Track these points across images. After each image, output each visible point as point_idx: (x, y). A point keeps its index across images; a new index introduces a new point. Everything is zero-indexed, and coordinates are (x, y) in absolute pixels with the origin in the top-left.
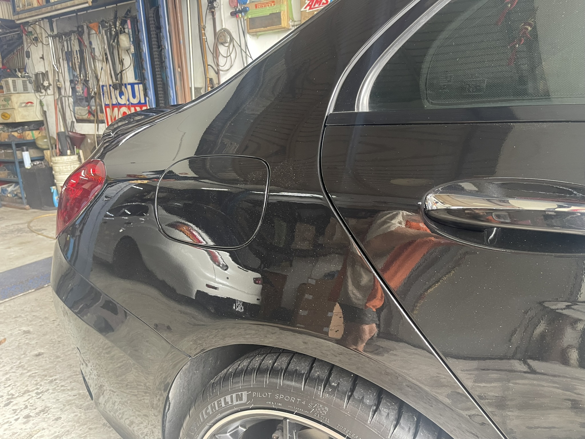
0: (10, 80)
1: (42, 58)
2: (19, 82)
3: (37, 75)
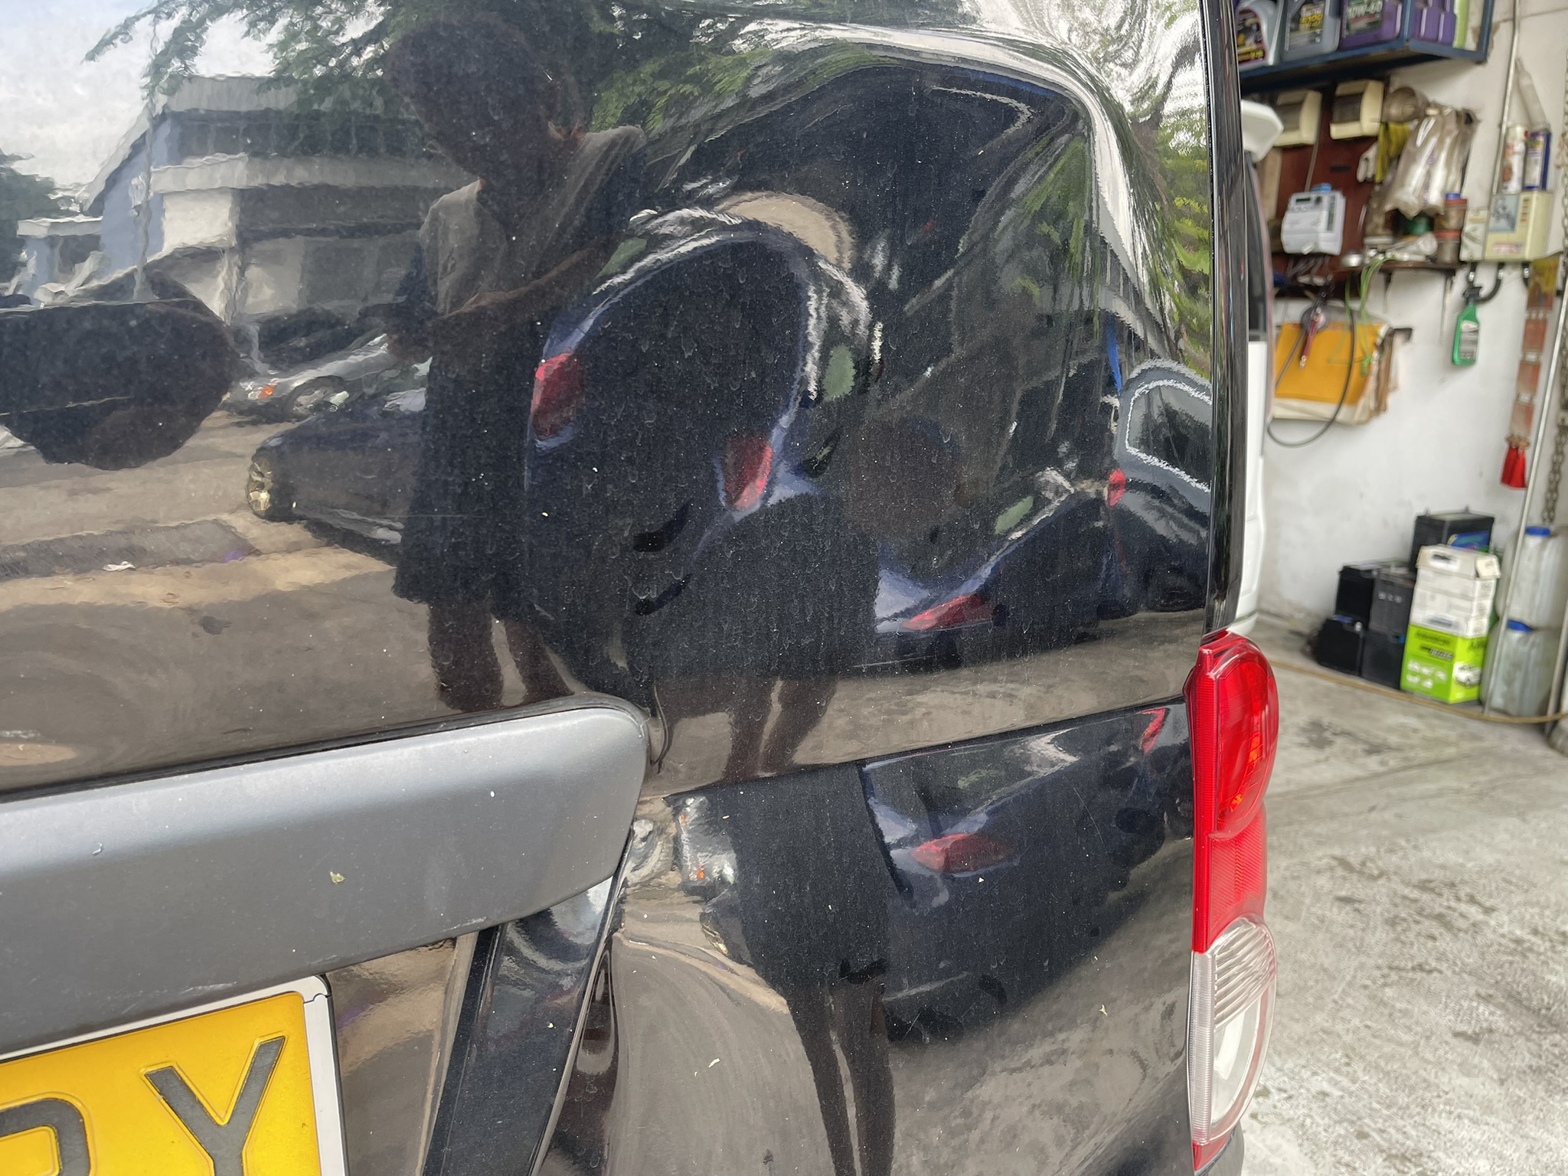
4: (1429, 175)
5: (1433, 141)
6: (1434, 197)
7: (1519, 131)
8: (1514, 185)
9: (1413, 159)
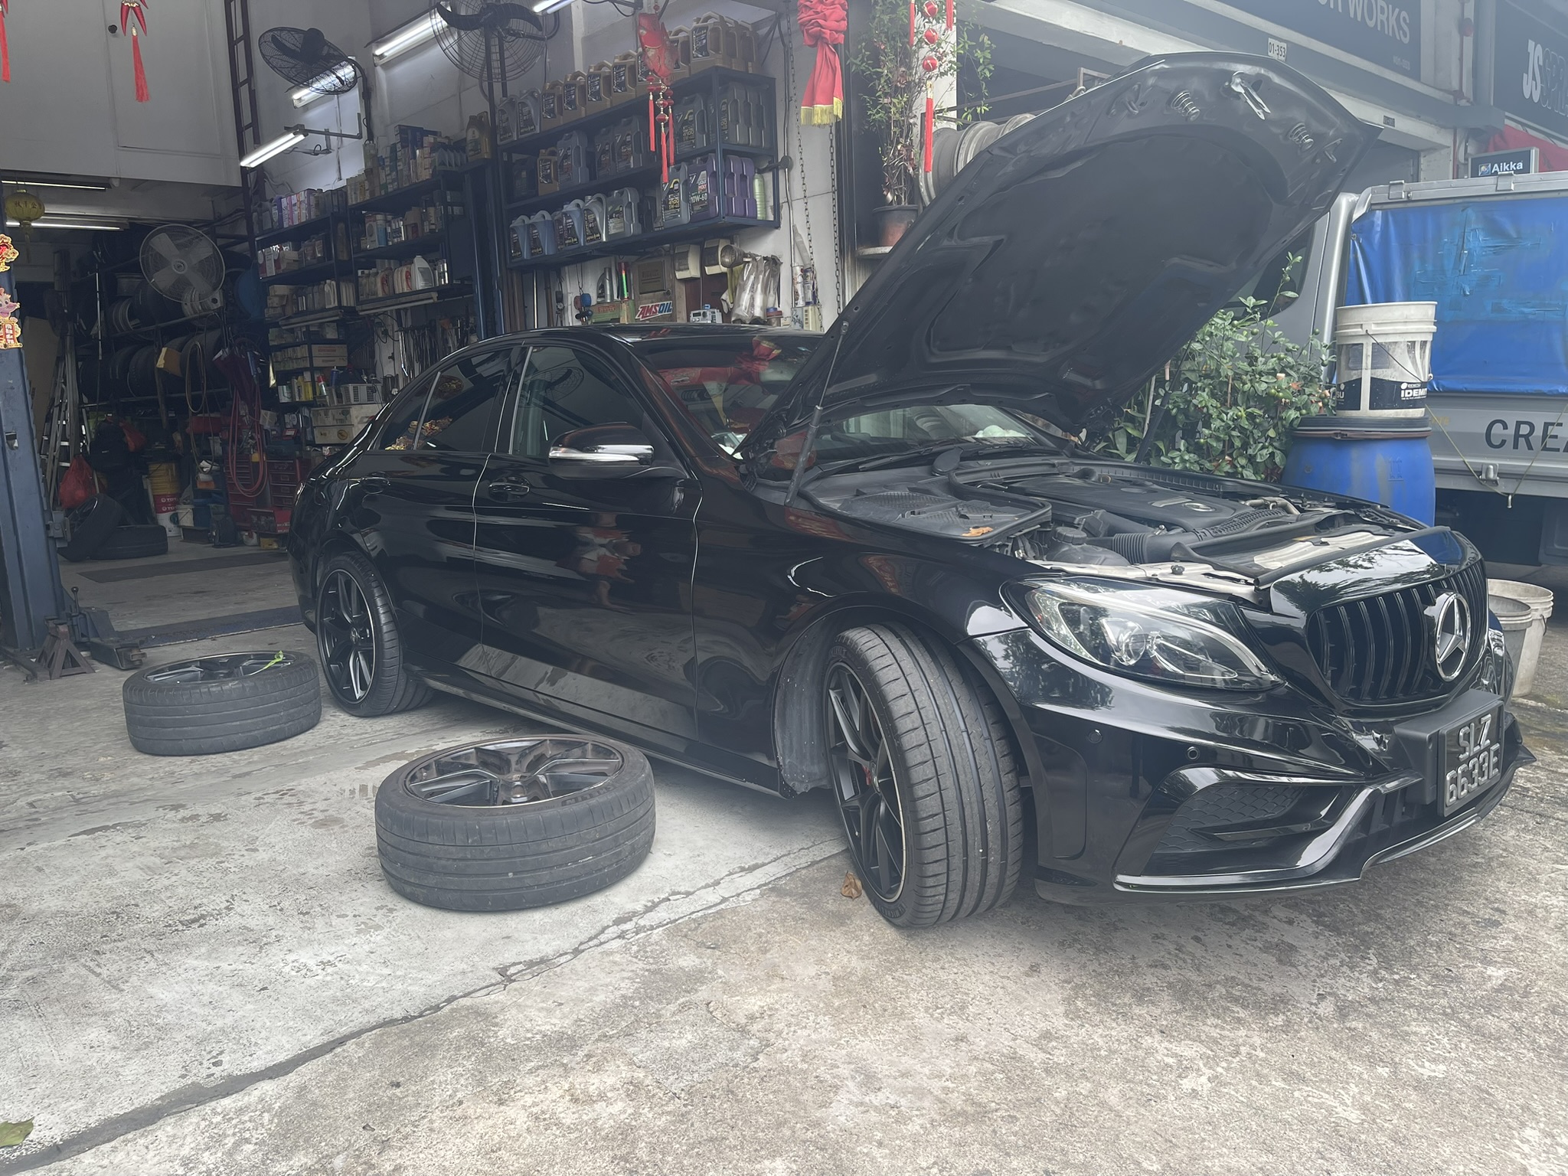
0: (351, 387)
1: (392, 357)
2: (363, 389)
3: (385, 379)
4: (753, 298)
5: (752, 277)
6: (758, 312)
7: (798, 269)
8: (801, 303)
9: (743, 289)
